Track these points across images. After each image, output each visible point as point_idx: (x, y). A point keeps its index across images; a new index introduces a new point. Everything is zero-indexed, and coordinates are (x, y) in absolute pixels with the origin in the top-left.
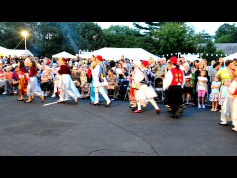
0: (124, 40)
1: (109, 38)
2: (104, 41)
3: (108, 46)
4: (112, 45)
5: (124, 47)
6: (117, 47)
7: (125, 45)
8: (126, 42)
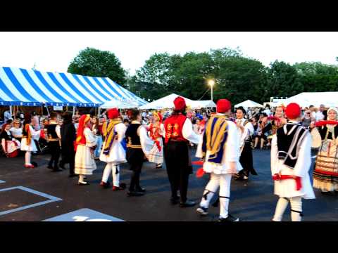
0: (328, 81)
1: (306, 80)
2: (300, 84)
3: (306, 91)
4: (311, 88)
5: (328, 90)
6: (318, 91)
7: (331, 88)
8: (331, 84)
